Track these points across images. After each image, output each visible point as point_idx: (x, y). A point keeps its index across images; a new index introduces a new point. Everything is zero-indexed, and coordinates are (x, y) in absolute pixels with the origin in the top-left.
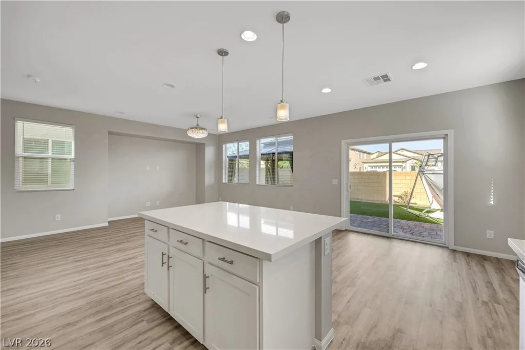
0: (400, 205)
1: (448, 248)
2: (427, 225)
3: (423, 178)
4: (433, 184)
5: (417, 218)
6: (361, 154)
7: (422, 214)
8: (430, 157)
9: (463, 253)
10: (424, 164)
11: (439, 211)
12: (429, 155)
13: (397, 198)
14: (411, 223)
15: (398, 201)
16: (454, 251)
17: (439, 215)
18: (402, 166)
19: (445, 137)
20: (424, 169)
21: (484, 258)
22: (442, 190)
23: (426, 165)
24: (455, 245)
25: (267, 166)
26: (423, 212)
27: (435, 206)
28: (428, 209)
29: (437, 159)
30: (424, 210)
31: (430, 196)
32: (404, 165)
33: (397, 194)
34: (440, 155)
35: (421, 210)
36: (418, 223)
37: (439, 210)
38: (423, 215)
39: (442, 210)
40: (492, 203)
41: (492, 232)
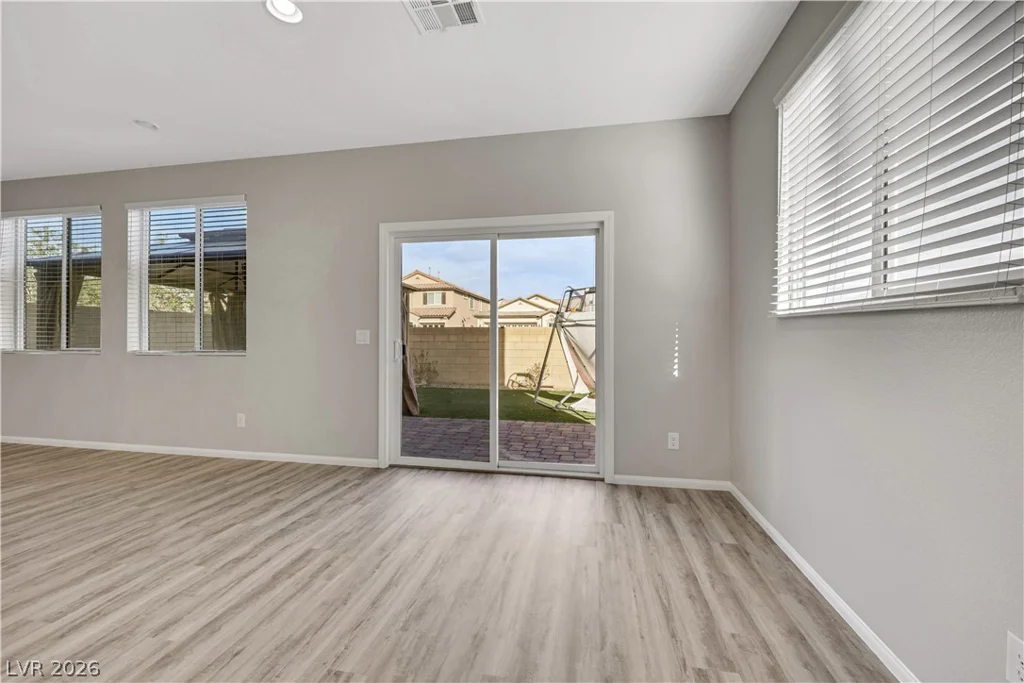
0: (528, 391)
1: (603, 480)
2: (567, 428)
3: (562, 335)
4: (578, 346)
5: (553, 415)
6: (474, 301)
7: (561, 405)
8: (574, 295)
9: (630, 487)
10: (563, 310)
11: (586, 398)
12: (572, 291)
13: (523, 378)
14: (541, 426)
15: (524, 384)
16: (615, 486)
17: (586, 406)
18: (536, 323)
19: (598, 231)
20: (562, 316)
21: (665, 495)
22: (592, 356)
23: (567, 311)
24: (615, 473)
25: (217, 307)
26: (562, 401)
27: (581, 388)
28: (570, 395)
29: (582, 298)
30: (563, 397)
31: (573, 370)
32: (539, 321)
33: (523, 372)
34: (588, 290)
35: (558, 398)
36: (552, 424)
37: (585, 395)
38: (561, 407)
39: (591, 396)
40: (676, 373)
41: (676, 435)
